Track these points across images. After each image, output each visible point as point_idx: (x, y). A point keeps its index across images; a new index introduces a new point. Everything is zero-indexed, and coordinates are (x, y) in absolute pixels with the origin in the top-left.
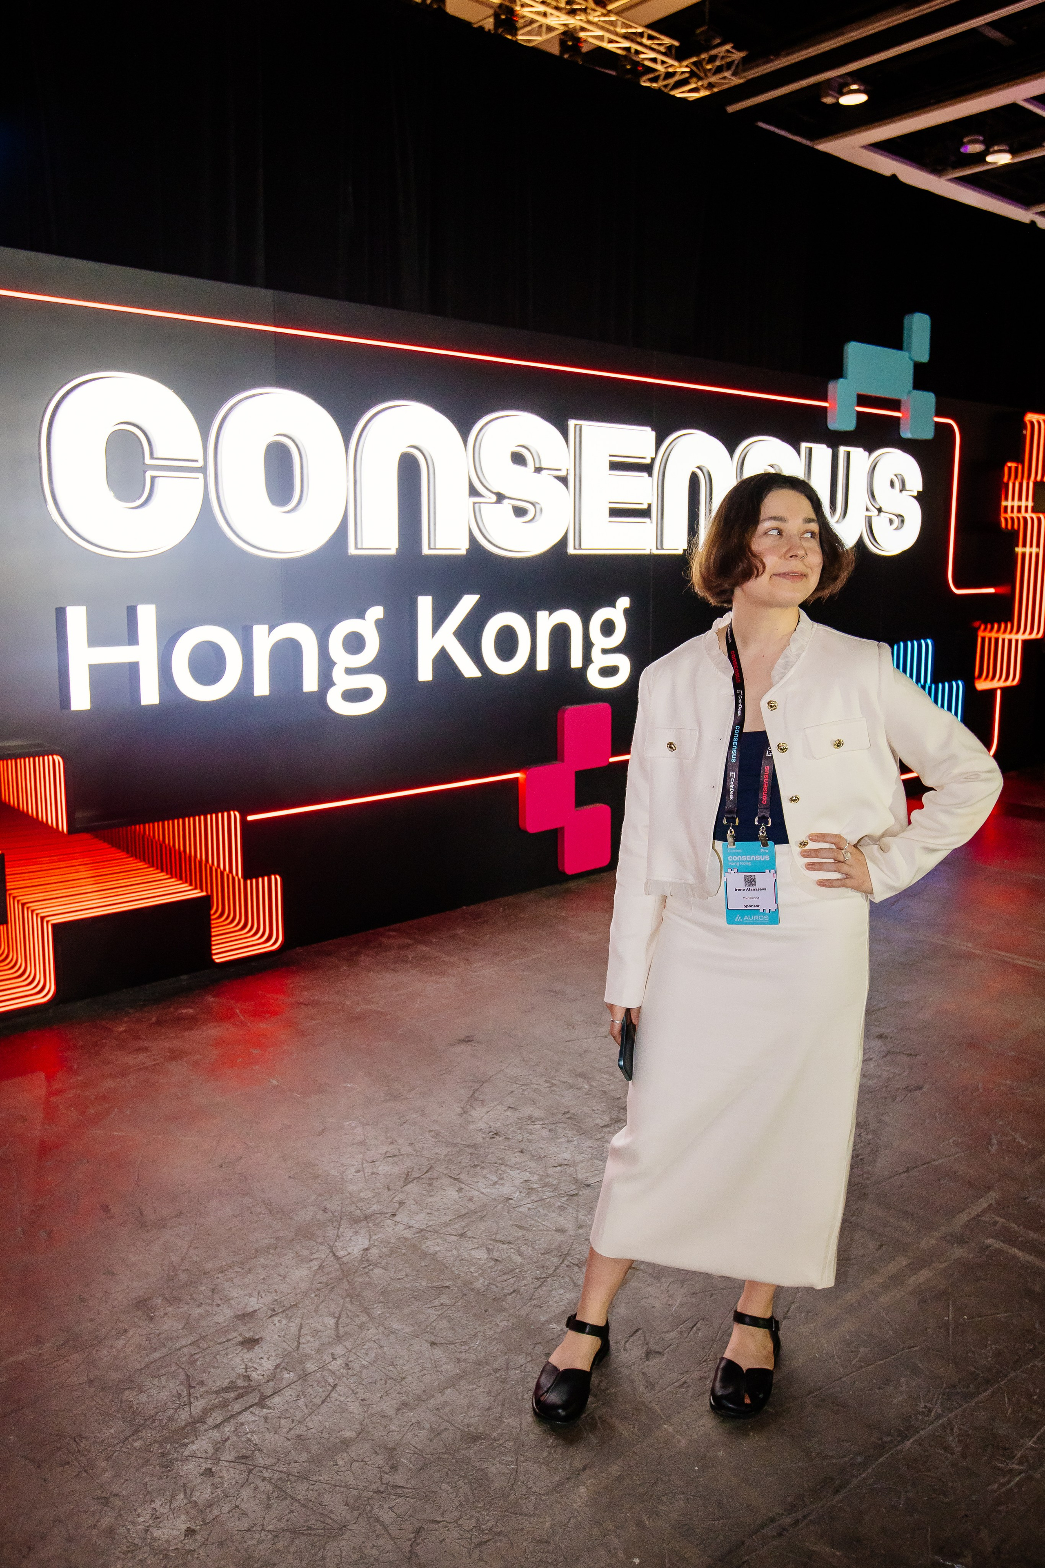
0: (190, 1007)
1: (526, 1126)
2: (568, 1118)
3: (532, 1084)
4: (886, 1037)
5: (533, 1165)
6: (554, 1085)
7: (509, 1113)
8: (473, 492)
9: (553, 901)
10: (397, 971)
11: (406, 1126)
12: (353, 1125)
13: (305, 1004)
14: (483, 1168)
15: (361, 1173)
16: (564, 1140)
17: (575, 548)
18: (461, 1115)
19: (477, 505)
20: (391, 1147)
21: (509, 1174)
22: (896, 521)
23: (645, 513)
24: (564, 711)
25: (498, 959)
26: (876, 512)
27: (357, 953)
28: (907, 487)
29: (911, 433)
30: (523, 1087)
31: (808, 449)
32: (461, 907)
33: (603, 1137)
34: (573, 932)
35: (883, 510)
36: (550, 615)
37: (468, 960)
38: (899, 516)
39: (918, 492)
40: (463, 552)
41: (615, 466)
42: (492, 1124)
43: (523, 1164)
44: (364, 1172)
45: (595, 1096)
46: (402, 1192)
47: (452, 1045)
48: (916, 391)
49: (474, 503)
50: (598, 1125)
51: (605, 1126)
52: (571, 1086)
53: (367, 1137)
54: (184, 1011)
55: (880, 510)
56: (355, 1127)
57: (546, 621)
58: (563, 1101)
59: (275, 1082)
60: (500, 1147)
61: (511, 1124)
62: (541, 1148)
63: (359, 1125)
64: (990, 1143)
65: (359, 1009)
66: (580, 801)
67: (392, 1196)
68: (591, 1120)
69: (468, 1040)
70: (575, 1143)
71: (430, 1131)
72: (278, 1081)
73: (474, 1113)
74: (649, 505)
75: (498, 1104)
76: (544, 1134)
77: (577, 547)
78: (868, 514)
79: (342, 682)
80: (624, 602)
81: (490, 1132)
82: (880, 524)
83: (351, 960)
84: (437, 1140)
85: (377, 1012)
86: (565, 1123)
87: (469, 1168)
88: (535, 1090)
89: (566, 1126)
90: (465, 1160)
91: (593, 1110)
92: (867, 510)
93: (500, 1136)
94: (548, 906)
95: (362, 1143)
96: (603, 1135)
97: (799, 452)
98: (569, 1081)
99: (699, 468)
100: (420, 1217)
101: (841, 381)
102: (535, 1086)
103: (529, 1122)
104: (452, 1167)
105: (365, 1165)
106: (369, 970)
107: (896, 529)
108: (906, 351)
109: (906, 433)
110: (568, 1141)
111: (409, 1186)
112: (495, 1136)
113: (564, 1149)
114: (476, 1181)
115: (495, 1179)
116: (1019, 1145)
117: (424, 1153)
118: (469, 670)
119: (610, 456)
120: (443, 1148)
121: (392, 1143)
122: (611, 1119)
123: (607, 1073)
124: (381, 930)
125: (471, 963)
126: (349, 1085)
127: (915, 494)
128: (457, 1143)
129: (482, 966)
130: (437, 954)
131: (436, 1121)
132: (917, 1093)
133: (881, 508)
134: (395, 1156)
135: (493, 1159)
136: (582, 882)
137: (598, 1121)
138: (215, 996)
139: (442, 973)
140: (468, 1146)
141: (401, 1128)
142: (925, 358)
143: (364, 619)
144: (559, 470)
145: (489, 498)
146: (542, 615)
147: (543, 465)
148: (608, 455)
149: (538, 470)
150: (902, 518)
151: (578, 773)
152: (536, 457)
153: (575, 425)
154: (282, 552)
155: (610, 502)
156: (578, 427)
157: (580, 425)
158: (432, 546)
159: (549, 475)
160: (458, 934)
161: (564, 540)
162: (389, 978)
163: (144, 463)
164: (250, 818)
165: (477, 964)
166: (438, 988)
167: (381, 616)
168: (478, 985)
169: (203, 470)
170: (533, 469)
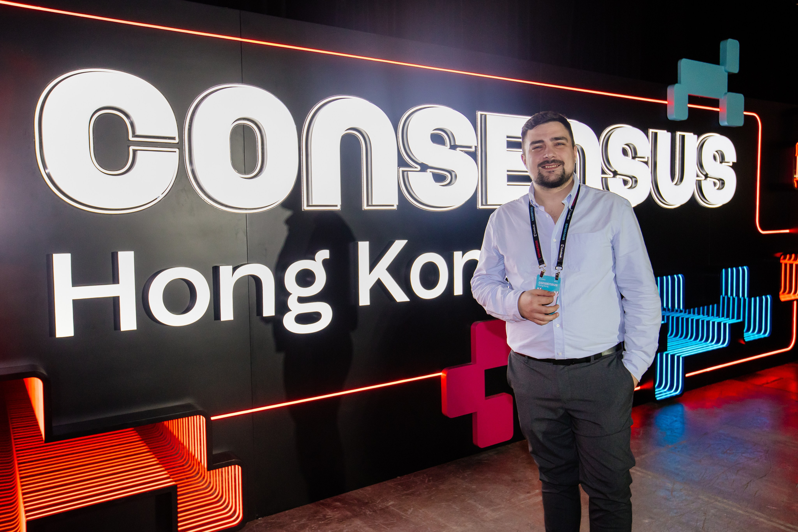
8: (402, 163)
17: (482, 205)
19: (405, 173)
22: (719, 184)
24: (474, 324)
26: (703, 177)
28: (726, 160)
29: (727, 122)
31: (653, 134)
32: (396, 477)
35: (709, 176)
36: (463, 255)
38: (720, 180)
39: (733, 163)
40: (395, 208)
41: (511, 145)
48: (730, 93)
49: (403, 172)
55: (706, 176)
57: (460, 259)
77: (484, 204)
78: (699, 178)
79: (296, 308)
82: (707, 186)
92: (698, 176)
94: (463, 479)
97: (647, 136)
101: (676, 85)
107: (718, 189)
108: (722, 65)
109: (724, 122)
118: (400, 296)
127: (731, 164)
133: (707, 174)
136: (491, 454)
142: (735, 70)
143: (314, 259)
144: (470, 147)
145: (416, 168)
146: (457, 255)
147: (457, 143)
148: (506, 137)
149: (454, 147)
150: (723, 182)
151: (486, 371)
152: (451, 137)
153: (481, 115)
154: (246, 209)
155: (508, 171)
156: (483, 116)
157: (485, 116)
158: (370, 204)
159: (462, 151)
160: (387, 507)
161: (474, 198)
163: (129, 140)
164: (214, 419)
167: (328, 256)
169: (179, 146)
170: (449, 146)
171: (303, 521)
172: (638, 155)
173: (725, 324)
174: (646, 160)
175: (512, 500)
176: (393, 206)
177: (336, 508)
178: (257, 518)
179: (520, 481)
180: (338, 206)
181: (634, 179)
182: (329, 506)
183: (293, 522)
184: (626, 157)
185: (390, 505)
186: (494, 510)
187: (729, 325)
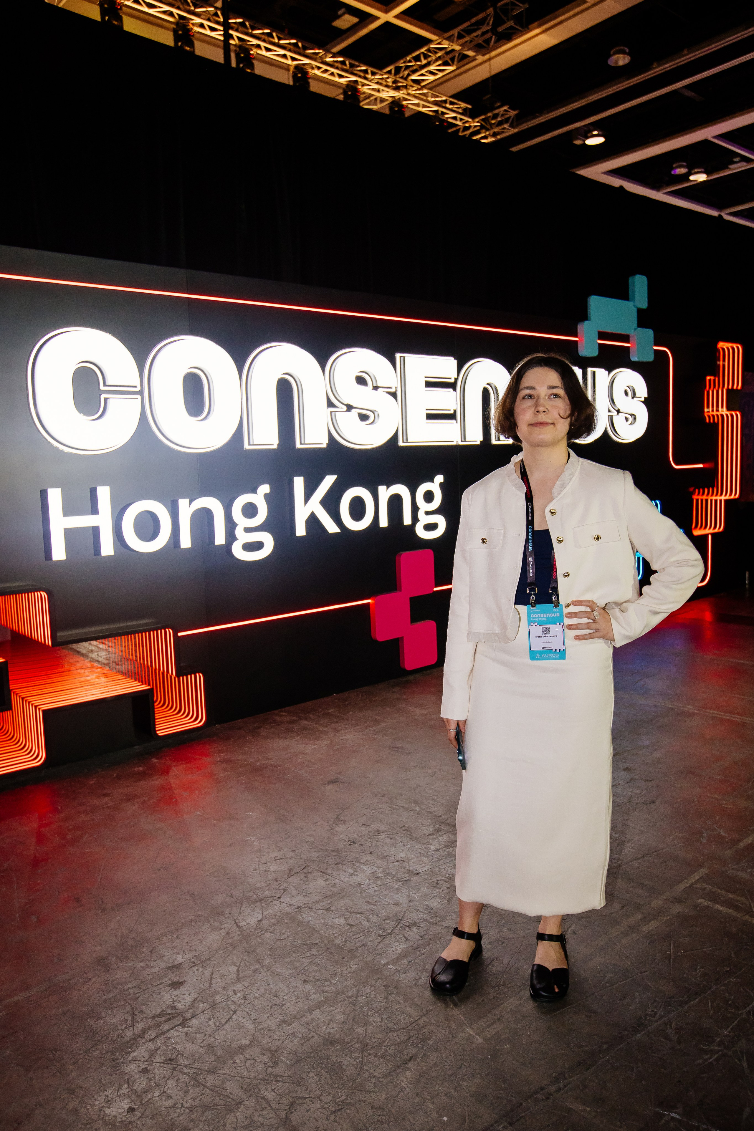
0: (140, 766)
1: (375, 837)
2: (404, 830)
3: (379, 808)
4: (630, 769)
5: (379, 862)
6: (394, 809)
7: (363, 828)
8: (330, 404)
9: (396, 689)
10: (286, 738)
11: (289, 839)
12: (253, 839)
13: (221, 762)
14: (343, 864)
15: (258, 871)
16: (401, 844)
17: (403, 442)
18: (328, 831)
19: (333, 413)
20: (280, 853)
21: (362, 868)
22: (631, 419)
23: (452, 417)
24: (401, 555)
25: (358, 727)
26: (616, 413)
27: (259, 728)
28: (637, 395)
29: (638, 358)
30: (373, 811)
32: (332, 694)
33: (429, 842)
34: (411, 708)
35: (621, 411)
36: (387, 488)
37: (336, 729)
38: (632, 415)
39: (645, 398)
40: (324, 446)
41: (429, 385)
42: (351, 836)
43: (371, 862)
44: (259, 870)
45: (423, 815)
46: (286, 882)
47: (323, 785)
48: (640, 329)
49: (331, 412)
50: (425, 834)
51: (430, 835)
52: (407, 809)
53: (263, 847)
54: (136, 769)
55: (618, 411)
56: (254, 841)
57: (385, 493)
58: (401, 819)
59: (199, 813)
60: (356, 850)
61: (364, 835)
62: (385, 850)
63: (257, 840)
64: (702, 837)
65: (259, 764)
66: (415, 618)
67: (279, 885)
68: (420, 830)
69: (335, 781)
70: (409, 846)
71: (306, 842)
72: (201, 812)
73: (338, 829)
74: (455, 411)
75: (355, 823)
76: (387, 841)
77: (405, 441)
78: (610, 414)
79: (242, 537)
80: (439, 479)
81: (349, 841)
82: (619, 421)
83: (254, 732)
84: (311, 848)
85: (271, 766)
86: (402, 833)
87: (333, 865)
88: (381, 813)
89: (402, 835)
90: (331, 861)
91: (422, 824)
92: (609, 411)
93: (356, 844)
94: (394, 692)
95: (259, 851)
96: (429, 840)
98: (405, 806)
99: (488, 384)
100: (297, 899)
101: (586, 322)
102: (382, 810)
103: (376, 834)
104: (321, 865)
105: (260, 866)
106: (266, 738)
107: (631, 424)
108: (631, 301)
109: (634, 358)
110: (404, 845)
111: (291, 879)
112: (352, 844)
113: (401, 850)
114: (338, 873)
115: (351, 871)
116: (723, 837)
117: (302, 856)
118: (332, 528)
119: (426, 377)
120: (316, 852)
121: (280, 850)
122: (435, 830)
123: (433, 799)
124: (275, 712)
125: (338, 731)
126: (251, 814)
127: (643, 399)
128: (325, 849)
129: (345, 733)
130: (315, 726)
131: (311, 835)
132: (652, 805)
134: (281, 859)
135: (351, 859)
137: (425, 831)
138: (157, 759)
139: (318, 738)
140: (333, 851)
141: (286, 840)
142: (644, 305)
143: (256, 494)
144: (390, 388)
145: (342, 408)
146: (382, 490)
147: (379, 385)
149: (376, 388)
150: (634, 417)
151: (411, 599)
152: (373, 379)
153: (400, 357)
154: (197, 449)
155: (426, 410)
156: (402, 358)
157: (404, 357)
158: (302, 442)
159: (383, 392)
160: (330, 713)
161: (395, 437)
162: (280, 743)
163: (99, 389)
164: (180, 634)
165: (343, 732)
166: (314, 748)
167: (268, 491)
168: (343, 745)
169: (141, 393)
170: (372, 388)
171: (257, 725)
176: (322, 444)
177: (283, 716)
180: (275, 445)
182: (276, 715)
183: (248, 726)
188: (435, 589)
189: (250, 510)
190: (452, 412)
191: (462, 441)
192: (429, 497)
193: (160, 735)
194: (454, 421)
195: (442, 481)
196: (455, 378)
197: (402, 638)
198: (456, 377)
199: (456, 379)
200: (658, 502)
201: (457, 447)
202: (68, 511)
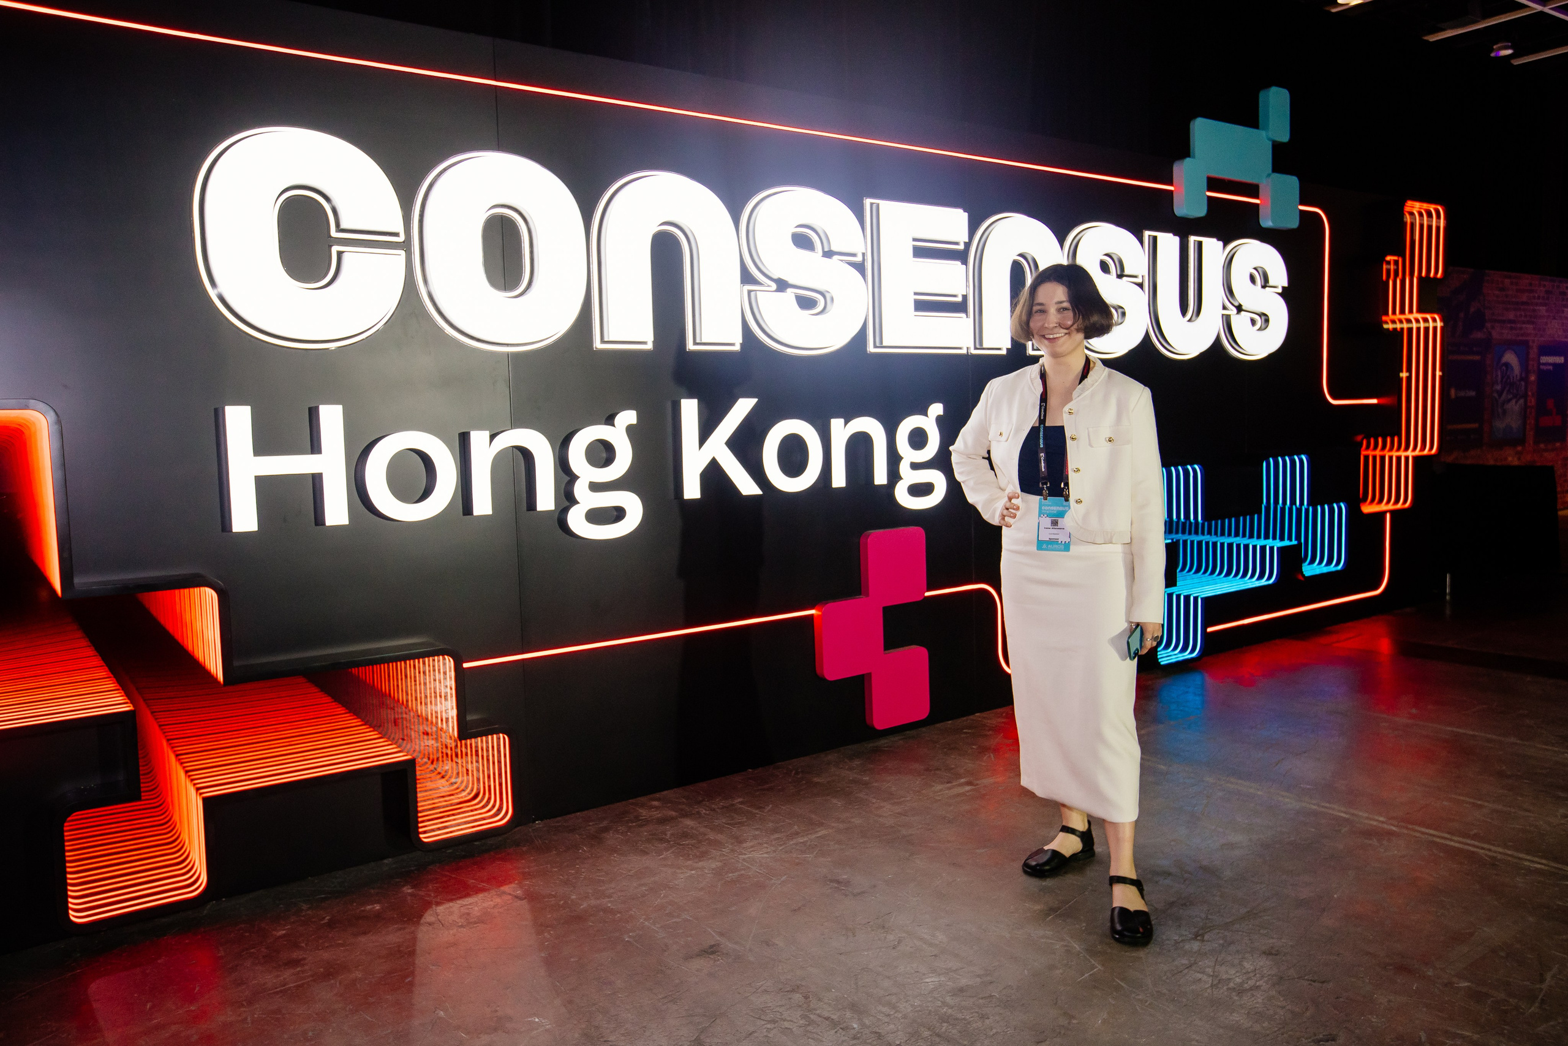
0: (378, 902)
3: (782, 1019)
6: (810, 1023)
8: (747, 278)
9: (857, 762)
10: (647, 853)
17: (875, 347)
19: (753, 294)
22: (1260, 321)
23: (960, 307)
24: (869, 535)
25: (776, 836)
26: (1235, 310)
27: (606, 829)
28: (1271, 283)
29: (1273, 222)
30: (769, 1026)
31: (1151, 238)
32: (747, 770)
34: (875, 801)
35: (1244, 308)
36: (846, 424)
37: (737, 838)
38: (1261, 315)
39: (1283, 288)
40: (737, 348)
41: (920, 252)
47: (688, 958)
48: (1276, 175)
49: (749, 292)
52: (834, 1025)
54: (369, 907)
55: (1239, 309)
57: (841, 431)
59: (441, 1014)
65: (584, 905)
66: (891, 642)
69: (712, 951)
72: (446, 1012)
74: (965, 297)
77: (878, 345)
78: (1226, 312)
79: (586, 499)
80: (937, 409)
82: (1240, 323)
83: (596, 839)
85: (607, 910)
88: (783, 1030)
92: (1224, 308)
94: (851, 769)
97: (1141, 242)
98: (833, 1017)
101: (1188, 160)
102: (787, 1024)
106: (613, 850)
107: (1260, 329)
108: (1263, 129)
109: (1266, 222)
118: (747, 486)
119: (914, 240)
123: (889, 1004)
124: (643, 799)
125: (741, 842)
126: (537, 1020)
127: (1280, 290)
129: (752, 847)
130: (702, 830)
133: (1240, 306)
136: (895, 738)
138: (413, 887)
139: (703, 856)
142: (1285, 137)
143: (613, 425)
144: (854, 255)
145: (769, 286)
146: (836, 424)
147: (834, 248)
148: (912, 240)
149: (828, 254)
150: (1266, 318)
151: (885, 608)
152: (824, 238)
153: (872, 204)
154: (507, 345)
155: (916, 294)
156: (874, 206)
157: (878, 205)
158: (698, 341)
159: (842, 261)
160: (733, 805)
161: (861, 336)
162: (636, 862)
163: (331, 237)
164: (466, 665)
165: (748, 844)
166: (691, 876)
167: (634, 421)
168: (743, 872)
169: (406, 246)
170: (820, 253)
171: (605, 823)
172: (1126, 272)
173: (1272, 549)
174: (1139, 280)
175: (924, 791)
176: (733, 344)
177: (653, 808)
178: (534, 821)
179: (937, 769)
180: (648, 343)
181: (1120, 311)
182: (642, 806)
183: (590, 825)
184: (1107, 275)
185: (737, 803)
186: (894, 804)
187: (1277, 548)
188: (927, 594)
189: (602, 453)
190: (959, 299)
191: (976, 348)
192: (918, 439)
193: (425, 840)
194: (963, 315)
195: (941, 413)
196: (965, 243)
197: (869, 675)
198: (967, 241)
199: (968, 245)
200: (1304, 457)
201: (968, 357)
202: (263, 445)
